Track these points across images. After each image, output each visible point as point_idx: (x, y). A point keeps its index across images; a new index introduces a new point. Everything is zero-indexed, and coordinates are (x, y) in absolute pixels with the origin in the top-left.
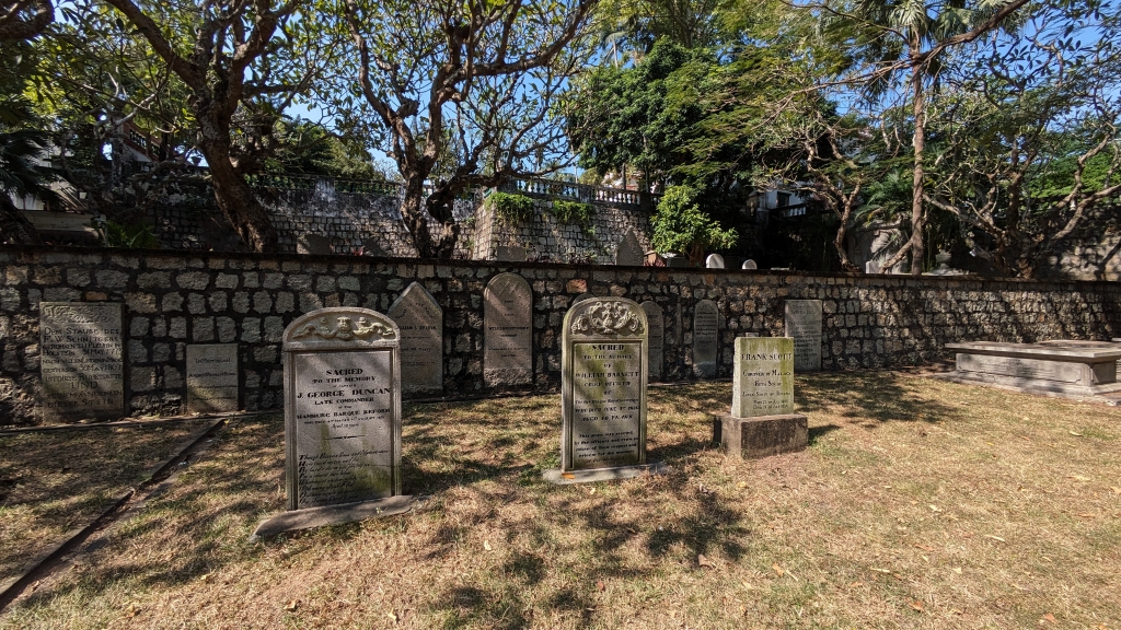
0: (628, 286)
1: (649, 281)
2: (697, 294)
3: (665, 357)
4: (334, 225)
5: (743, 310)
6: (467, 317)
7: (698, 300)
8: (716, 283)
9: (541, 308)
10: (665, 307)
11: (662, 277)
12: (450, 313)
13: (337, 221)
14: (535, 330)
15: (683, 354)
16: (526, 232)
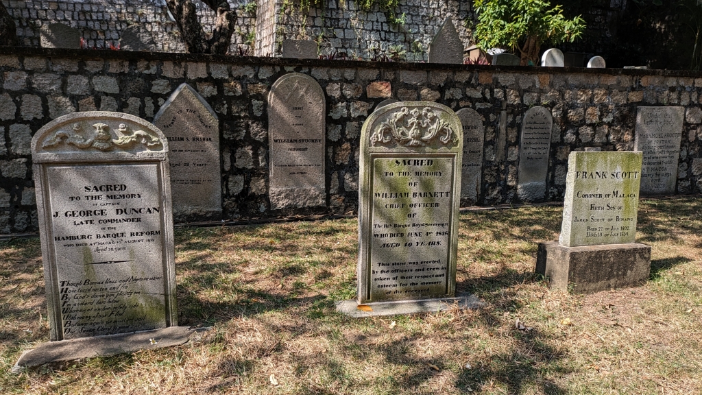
0: (441, 90)
1: (468, 84)
2: (527, 100)
3: (483, 176)
4: (84, 12)
5: (584, 120)
6: (247, 127)
7: (528, 107)
8: (552, 85)
9: (336, 116)
10: (486, 116)
11: (484, 78)
12: (227, 121)
13: (87, 8)
14: (328, 143)
15: (506, 172)
16: (319, 22)
